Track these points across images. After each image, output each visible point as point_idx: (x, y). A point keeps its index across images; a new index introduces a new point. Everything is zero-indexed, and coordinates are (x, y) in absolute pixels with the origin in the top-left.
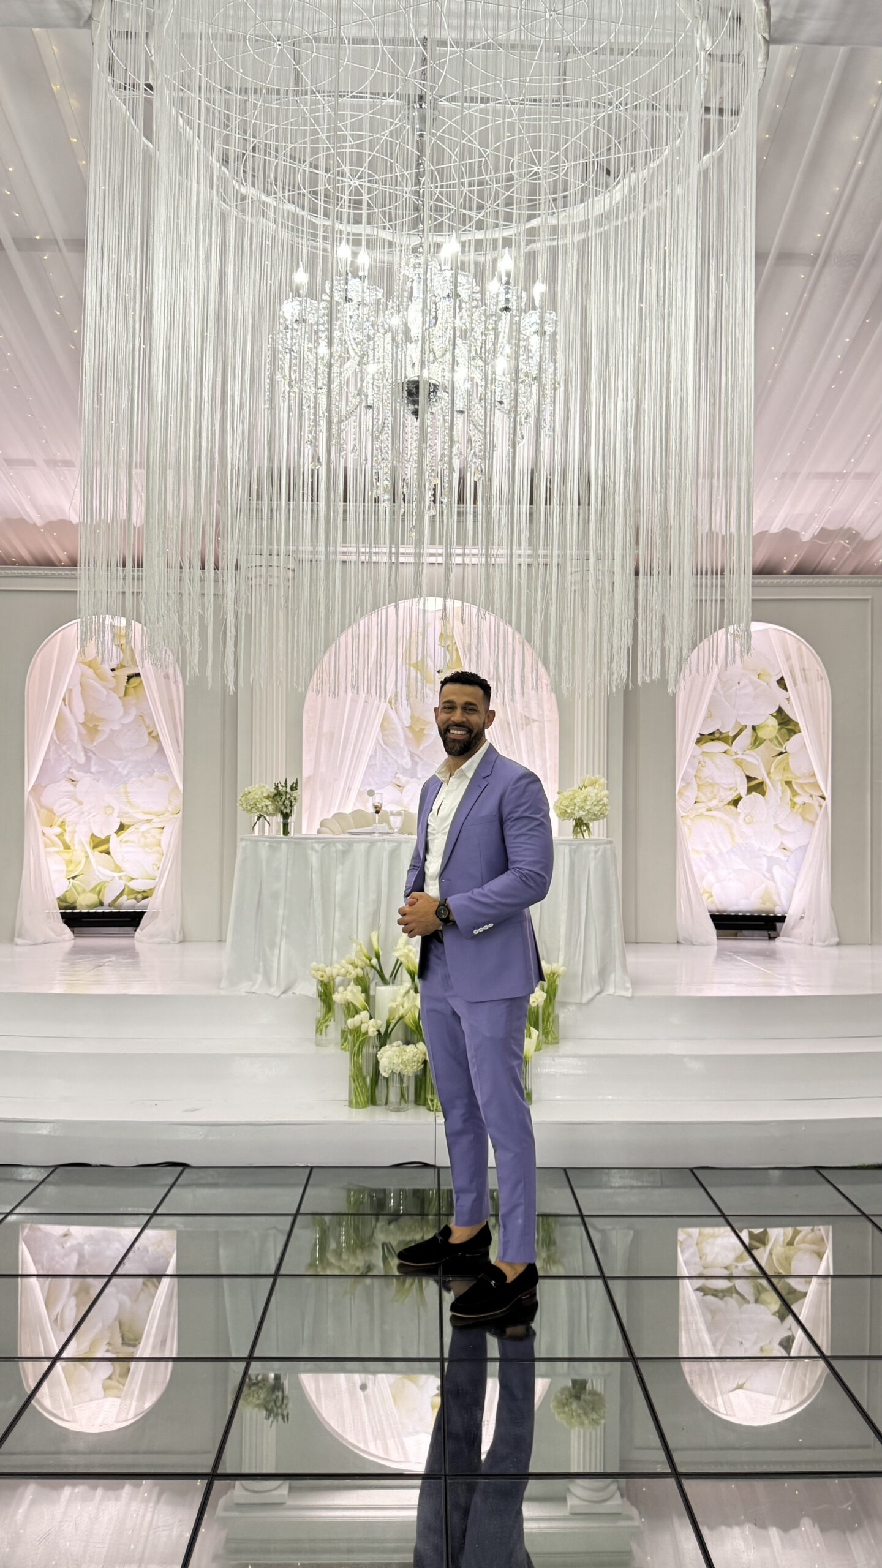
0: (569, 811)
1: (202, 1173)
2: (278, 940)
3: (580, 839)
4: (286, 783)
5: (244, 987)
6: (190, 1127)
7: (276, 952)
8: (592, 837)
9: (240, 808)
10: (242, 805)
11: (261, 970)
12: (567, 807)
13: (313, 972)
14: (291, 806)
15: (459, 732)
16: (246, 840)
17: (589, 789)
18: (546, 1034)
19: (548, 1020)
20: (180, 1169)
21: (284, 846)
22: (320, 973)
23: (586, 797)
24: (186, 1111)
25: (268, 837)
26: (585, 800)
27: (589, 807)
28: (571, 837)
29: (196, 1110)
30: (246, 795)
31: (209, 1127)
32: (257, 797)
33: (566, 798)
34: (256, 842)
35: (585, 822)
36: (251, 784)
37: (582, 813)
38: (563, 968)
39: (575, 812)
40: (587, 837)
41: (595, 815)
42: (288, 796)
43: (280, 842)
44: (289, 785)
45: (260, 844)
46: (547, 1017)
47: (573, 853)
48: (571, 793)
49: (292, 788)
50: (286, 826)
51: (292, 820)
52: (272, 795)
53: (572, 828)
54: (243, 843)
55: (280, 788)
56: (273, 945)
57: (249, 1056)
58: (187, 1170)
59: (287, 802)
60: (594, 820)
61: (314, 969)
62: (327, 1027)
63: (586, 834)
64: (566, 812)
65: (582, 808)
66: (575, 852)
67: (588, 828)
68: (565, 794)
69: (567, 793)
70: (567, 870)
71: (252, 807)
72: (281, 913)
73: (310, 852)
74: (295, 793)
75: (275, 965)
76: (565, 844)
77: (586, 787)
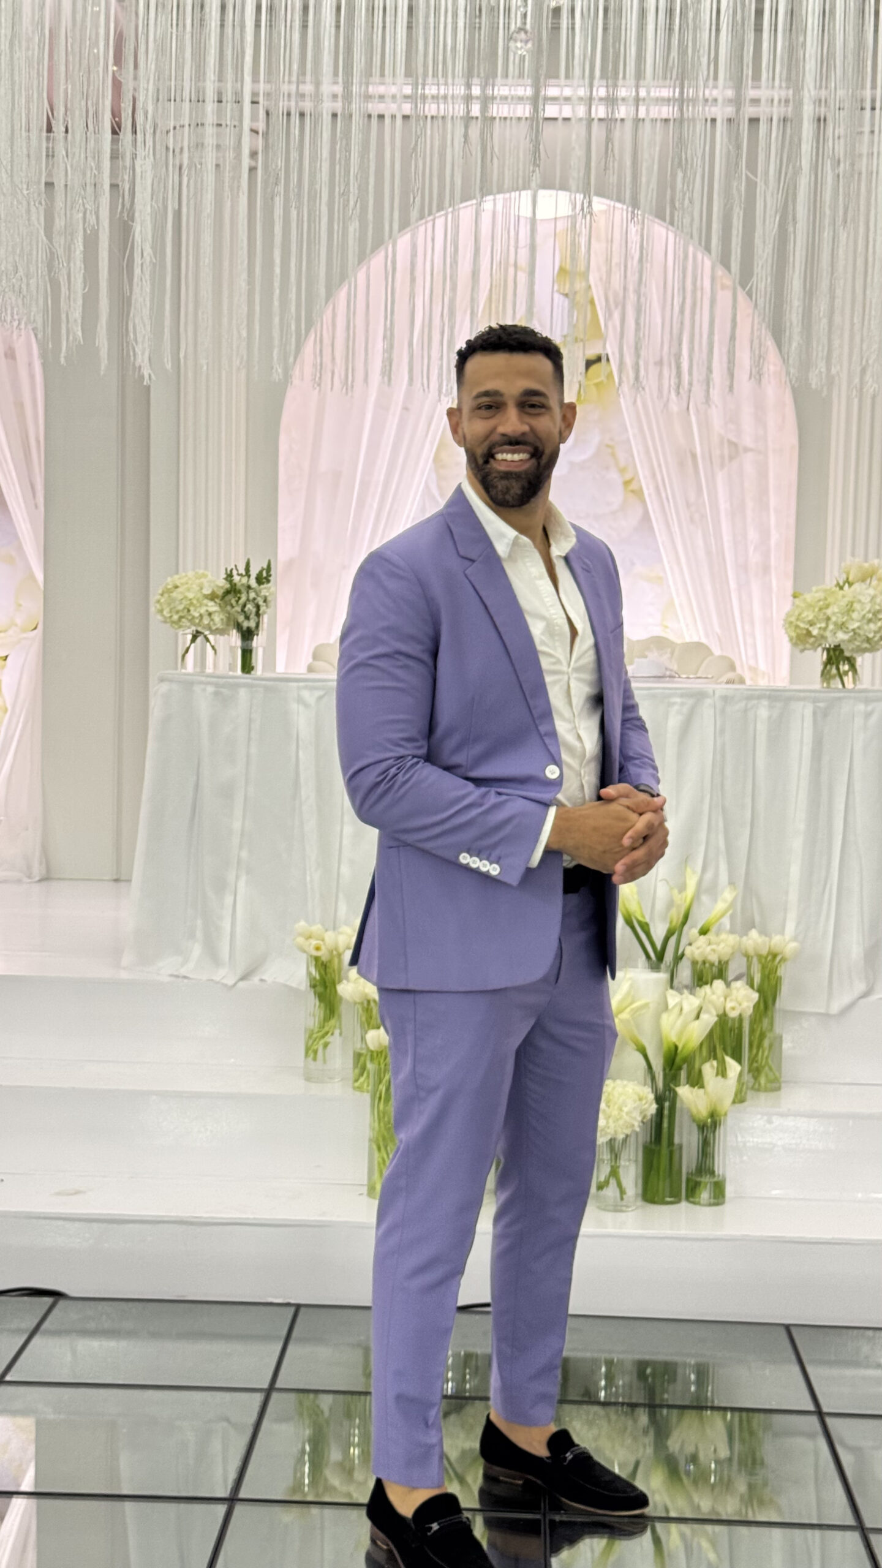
0: (815, 632)
1: (90, 1310)
2: (231, 877)
3: (837, 690)
4: (247, 569)
5: (165, 968)
6: (68, 1225)
7: (229, 900)
8: (859, 687)
9: (155, 618)
10: (161, 611)
11: (199, 934)
12: (812, 623)
13: (300, 940)
14: (258, 614)
15: (516, 457)
16: (171, 681)
17: (857, 587)
18: (755, 1071)
19: (759, 1046)
20: (48, 1300)
21: (243, 693)
22: (314, 942)
23: (852, 603)
24: (58, 1194)
25: (209, 676)
26: (850, 609)
27: (856, 625)
28: (817, 684)
29: (77, 1193)
30: (169, 591)
31: (105, 1225)
32: (190, 595)
33: (810, 606)
34: (188, 685)
35: (847, 654)
36: (177, 572)
37: (841, 636)
38: (794, 945)
39: (828, 634)
40: (849, 684)
41: (868, 640)
42: (252, 595)
43: (236, 686)
44: (254, 573)
45: (197, 689)
46: (758, 1040)
47: (821, 715)
48: (821, 595)
49: (260, 580)
50: (247, 654)
51: (258, 642)
52: (220, 592)
53: (820, 668)
54: (164, 687)
55: (236, 578)
56: (221, 886)
57: (179, 1095)
58: (62, 1303)
59: (250, 607)
60: (865, 650)
61: (300, 935)
62: (326, 1045)
63: (848, 680)
64: (809, 634)
65: (842, 626)
66: (825, 716)
67: (853, 667)
68: (808, 597)
69: (812, 596)
70: (807, 751)
71: (181, 616)
72: (237, 825)
73: (294, 706)
74: (265, 590)
75: (227, 925)
76: (804, 699)
77: (850, 584)
